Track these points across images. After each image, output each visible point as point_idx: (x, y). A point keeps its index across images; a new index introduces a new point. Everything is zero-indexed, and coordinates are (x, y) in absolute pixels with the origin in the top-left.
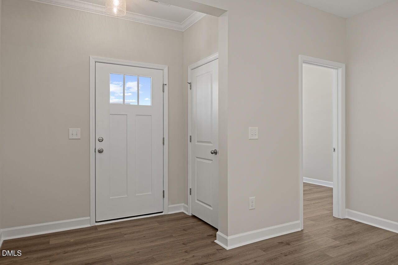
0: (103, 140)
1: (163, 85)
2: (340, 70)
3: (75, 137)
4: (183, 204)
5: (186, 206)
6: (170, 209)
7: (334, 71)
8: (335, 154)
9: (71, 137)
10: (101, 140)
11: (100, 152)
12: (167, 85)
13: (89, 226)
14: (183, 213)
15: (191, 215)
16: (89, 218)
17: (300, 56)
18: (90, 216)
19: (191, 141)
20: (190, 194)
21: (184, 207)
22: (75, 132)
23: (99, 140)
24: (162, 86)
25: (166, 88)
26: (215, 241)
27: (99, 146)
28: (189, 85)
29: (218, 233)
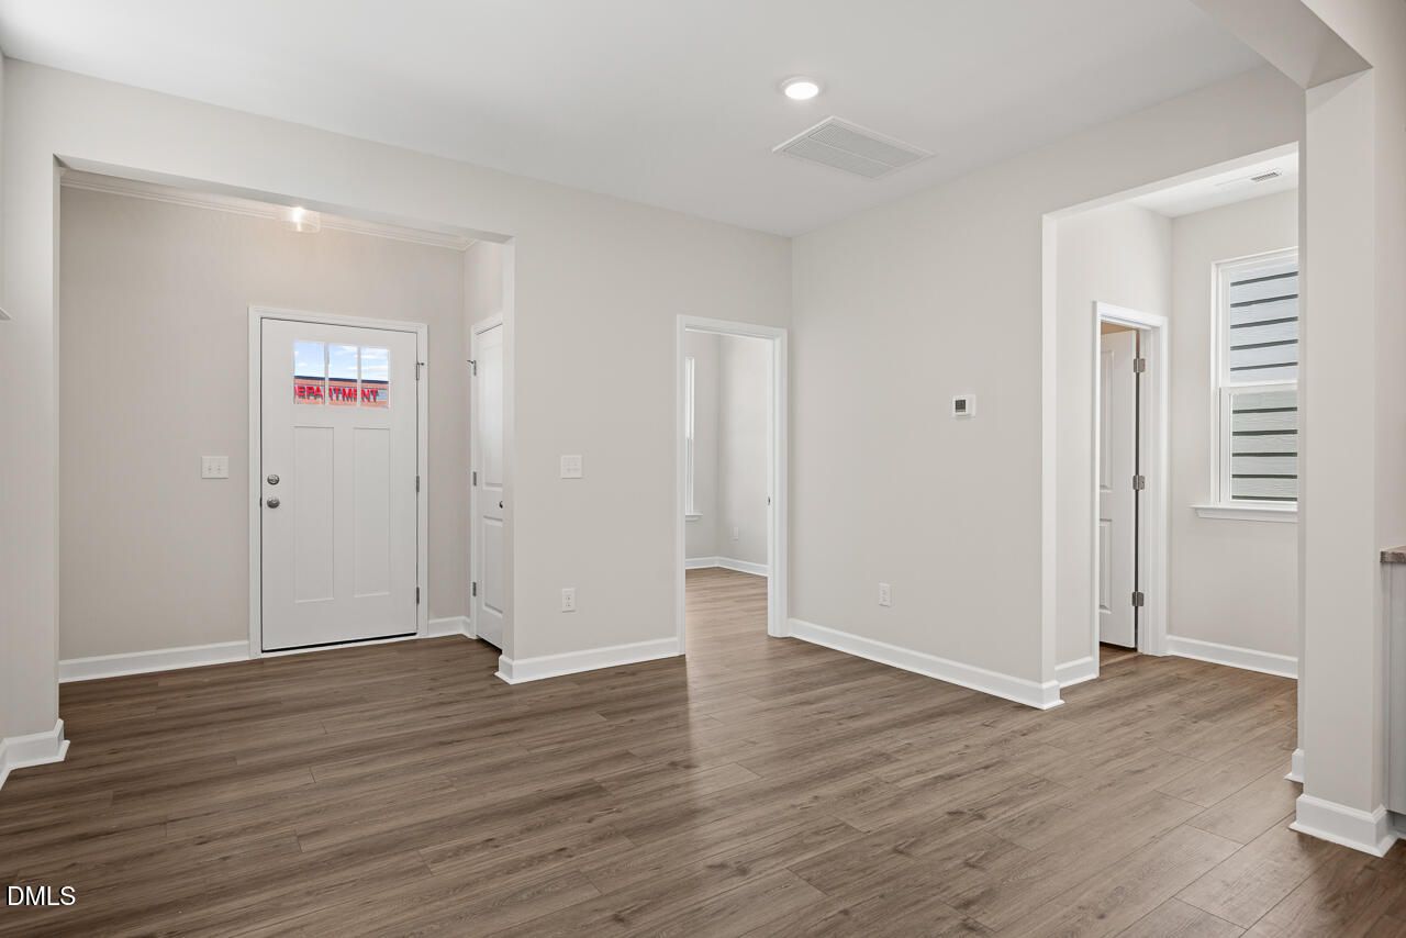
0: (277, 481)
1: (418, 364)
2: (778, 341)
3: (214, 474)
4: (463, 618)
5: (468, 620)
6: (433, 628)
7: (768, 344)
8: (770, 508)
9: (206, 474)
10: (274, 482)
11: (273, 505)
12: (426, 363)
13: (248, 658)
14: (461, 635)
15: (475, 638)
16: (246, 642)
17: (678, 316)
18: (248, 639)
19: (475, 484)
20: (475, 594)
21: (465, 622)
22: (216, 464)
23: (269, 481)
24: (414, 368)
25: (423, 371)
26: (496, 674)
27: (271, 493)
28: (472, 365)
29: (501, 657)
